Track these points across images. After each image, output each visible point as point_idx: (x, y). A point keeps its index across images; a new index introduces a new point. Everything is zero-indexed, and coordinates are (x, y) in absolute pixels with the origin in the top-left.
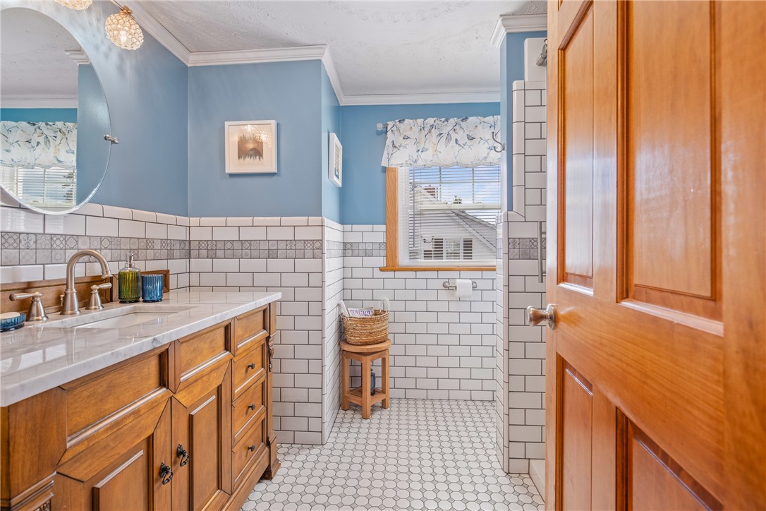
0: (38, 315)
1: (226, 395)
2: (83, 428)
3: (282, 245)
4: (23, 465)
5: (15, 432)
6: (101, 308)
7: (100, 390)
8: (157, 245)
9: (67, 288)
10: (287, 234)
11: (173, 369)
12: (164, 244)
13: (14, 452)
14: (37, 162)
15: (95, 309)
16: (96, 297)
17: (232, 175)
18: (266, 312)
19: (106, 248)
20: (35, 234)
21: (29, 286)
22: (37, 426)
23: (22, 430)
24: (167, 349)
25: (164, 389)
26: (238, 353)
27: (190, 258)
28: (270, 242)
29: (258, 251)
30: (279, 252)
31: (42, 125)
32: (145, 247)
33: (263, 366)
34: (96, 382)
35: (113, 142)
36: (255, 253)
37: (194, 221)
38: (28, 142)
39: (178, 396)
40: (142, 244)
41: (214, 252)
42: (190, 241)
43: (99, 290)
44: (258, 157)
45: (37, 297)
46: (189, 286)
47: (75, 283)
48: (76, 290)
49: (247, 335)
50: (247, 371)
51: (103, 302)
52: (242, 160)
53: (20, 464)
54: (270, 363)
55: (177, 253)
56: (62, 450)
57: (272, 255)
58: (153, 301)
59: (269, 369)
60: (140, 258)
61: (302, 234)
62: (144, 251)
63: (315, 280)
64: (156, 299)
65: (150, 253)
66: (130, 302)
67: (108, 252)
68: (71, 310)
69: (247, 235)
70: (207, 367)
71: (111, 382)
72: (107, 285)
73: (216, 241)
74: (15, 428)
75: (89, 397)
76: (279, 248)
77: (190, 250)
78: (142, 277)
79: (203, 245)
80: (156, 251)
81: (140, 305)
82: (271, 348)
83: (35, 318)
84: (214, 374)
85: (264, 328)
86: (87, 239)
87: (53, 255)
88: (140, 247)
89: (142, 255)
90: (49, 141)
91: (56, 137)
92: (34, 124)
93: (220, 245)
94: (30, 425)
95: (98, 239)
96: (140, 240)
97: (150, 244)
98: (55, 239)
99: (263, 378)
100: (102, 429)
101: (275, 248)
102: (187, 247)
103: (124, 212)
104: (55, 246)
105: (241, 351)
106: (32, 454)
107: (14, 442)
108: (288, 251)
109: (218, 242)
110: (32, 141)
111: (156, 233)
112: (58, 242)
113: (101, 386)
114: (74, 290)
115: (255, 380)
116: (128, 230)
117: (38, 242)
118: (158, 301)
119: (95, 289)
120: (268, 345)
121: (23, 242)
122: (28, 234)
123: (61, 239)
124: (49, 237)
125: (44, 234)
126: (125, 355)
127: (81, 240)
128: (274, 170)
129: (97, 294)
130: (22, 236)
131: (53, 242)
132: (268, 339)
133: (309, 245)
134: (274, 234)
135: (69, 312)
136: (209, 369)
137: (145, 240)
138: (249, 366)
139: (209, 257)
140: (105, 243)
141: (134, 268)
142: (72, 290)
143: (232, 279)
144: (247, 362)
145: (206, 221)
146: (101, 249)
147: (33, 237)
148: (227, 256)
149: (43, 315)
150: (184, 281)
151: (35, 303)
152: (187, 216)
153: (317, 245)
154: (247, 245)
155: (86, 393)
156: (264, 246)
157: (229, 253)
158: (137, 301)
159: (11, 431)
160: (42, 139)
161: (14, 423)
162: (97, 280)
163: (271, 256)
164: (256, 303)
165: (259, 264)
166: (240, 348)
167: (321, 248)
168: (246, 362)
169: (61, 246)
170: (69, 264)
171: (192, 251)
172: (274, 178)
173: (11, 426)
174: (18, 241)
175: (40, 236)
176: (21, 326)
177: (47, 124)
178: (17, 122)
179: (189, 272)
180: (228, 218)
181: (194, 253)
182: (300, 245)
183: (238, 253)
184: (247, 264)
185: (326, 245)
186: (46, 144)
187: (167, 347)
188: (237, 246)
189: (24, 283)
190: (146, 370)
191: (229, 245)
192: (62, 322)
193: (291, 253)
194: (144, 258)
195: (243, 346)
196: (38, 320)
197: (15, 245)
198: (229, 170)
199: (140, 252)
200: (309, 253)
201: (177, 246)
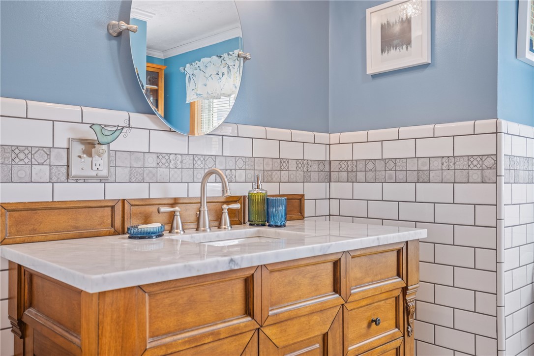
0: (177, 229)
1: (334, 347)
2: (164, 334)
3: (436, 164)
4: (109, 350)
5: (103, 318)
6: (230, 228)
7: (181, 302)
8: (292, 166)
9: (201, 205)
10: (443, 148)
11: (259, 298)
12: (300, 165)
13: (102, 335)
14: (223, 92)
15: (225, 228)
16: (226, 217)
17: (375, 76)
18: (401, 253)
19: (240, 169)
20: (181, 155)
21: (175, 202)
22: (121, 319)
23: (109, 318)
24: (253, 275)
25: (249, 319)
26: (351, 299)
27: (330, 182)
28: (421, 161)
29: (405, 172)
30: (432, 174)
31: (225, 55)
32: (279, 168)
33: (397, 326)
34: (177, 293)
35: (245, 58)
36: (401, 176)
37: (334, 137)
38: (218, 74)
39: (268, 331)
40: (276, 165)
41: (354, 174)
42: (330, 161)
43: (229, 210)
44: (405, 47)
45: (177, 211)
46: (330, 215)
47: (207, 203)
48: (207, 208)
49: (369, 279)
50: (369, 326)
51: (232, 224)
52: (385, 54)
53: (107, 348)
54: (408, 324)
55: (315, 176)
56: (143, 349)
57: (422, 178)
58: (277, 226)
59: (407, 333)
60: (274, 180)
61: (465, 147)
62: (278, 173)
63: (485, 216)
64: (279, 223)
65: (284, 175)
66: (258, 225)
67: (243, 172)
68: (204, 227)
69: (392, 151)
70: (306, 307)
71: (192, 296)
72: (237, 206)
73: (356, 160)
74: (103, 315)
75: (170, 305)
76: (432, 168)
77: (330, 172)
78: (267, 199)
79: (343, 166)
80: (290, 173)
81: (266, 229)
82: (410, 304)
83: (176, 231)
84: (316, 318)
85: (399, 275)
86: (223, 159)
87: (195, 175)
88: (274, 168)
89: (276, 176)
90: (230, 70)
91: (234, 65)
92: (221, 57)
93: (361, 166)
94: (115, 316)
95: (234, 159)
96: (274, 160)
97: (284, 165)
98: (196, 159)
99: (398, 343)
100: (180, 341)
101: (427, 168)
102: (327, 169)
103: (259, 131)
104: (196, 165)
105: (356, 297)
106: (116, 342)
107: (103, 328)
108: (445, 173)
109: (358, 162)
110: (220, 73)
111: (292, 152)
112: (199, 162)
113: (182, 298)
114: (206, 207)
115: (383, 341)
116: (263, 149)
117: (184, 162)
118: (281, 226)
119: (225, 209)
120: (404, 299)
121: (172, 162)
122: (176, 154)
123: (202, 159)
124: (191, 157)
125: (188, 154)
126: (198, 271)
127: (218, 160)
128: (426, 59)
129: (227, 214)
130: (172, 156)
131: (195, 162)
132: (405, 290)
133: (475, 163)
134: (426, 149)
135: (202, 229)
136: (308, 309)
137: (279, 161)
138: (373, 321)
139: (350, 180)
140: (240, 164)
141: (261, 189)
142: (204, 208)
143: (376, 209)
144: (370, 314)
145: (347, 136)
146: (236, 170)
147: (180, 157)
148: (368, 180)
149: (181, 229)
150: (323, 207)
151: (176, 217)
152: (328, 133)
153: (489, 162)
154: (391, 165)
155: (167, 301)
156: (412, 165)
157: (370, 175)
158: (263, 225)
159: (101, 317)
160: (225, 70)
161: (102, 311)
162: (230, 200)
163: (421, 180)
164: (378, 239)
165: (405, 191)
166: (355, 293)
167: (496, 167)
168: (368, 314)
169: (202, 166)
170: (202, 183)
171: (332, 173)
172: (427, 71)
173: (100, 312)
174: (169, 161)
175: (184, 156)
176: (160, 236)
177: (229, 54)
178: (210, 57)
179: (330, 199)
180: (370, 132)
181: (334, 176)
182: (461, 164)
183: (380, 175)
184: (392, 190)
185: (504, 163)
186: (228, 74)
187: (252, 272)
188: (380, 166)
189: (172, 198)
190: (229, 292)
191: (370, 166)
192: (192, 237)
193: (449, 175)
194: (278, 180)
195: (360, 292)
196: (177, 233)
197: (167, 164)
198: (370, 71)
199: (274, 173)
200: (475, 176)
201: (315, 167)
